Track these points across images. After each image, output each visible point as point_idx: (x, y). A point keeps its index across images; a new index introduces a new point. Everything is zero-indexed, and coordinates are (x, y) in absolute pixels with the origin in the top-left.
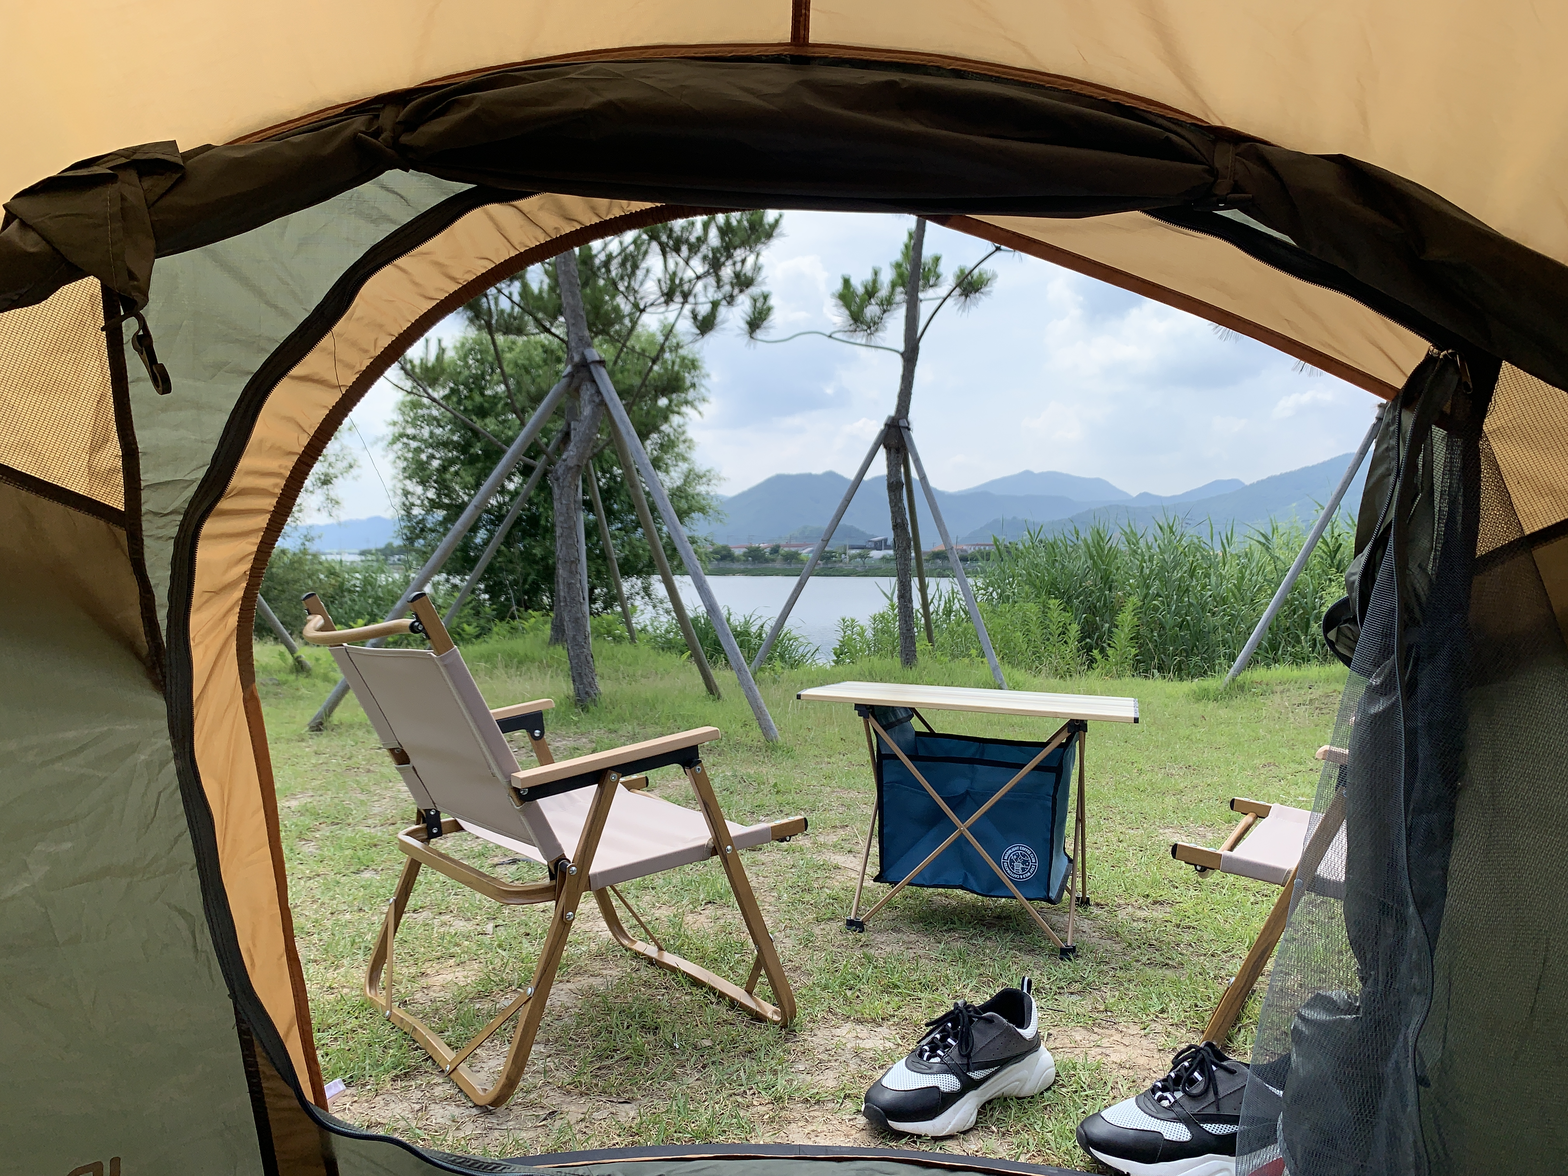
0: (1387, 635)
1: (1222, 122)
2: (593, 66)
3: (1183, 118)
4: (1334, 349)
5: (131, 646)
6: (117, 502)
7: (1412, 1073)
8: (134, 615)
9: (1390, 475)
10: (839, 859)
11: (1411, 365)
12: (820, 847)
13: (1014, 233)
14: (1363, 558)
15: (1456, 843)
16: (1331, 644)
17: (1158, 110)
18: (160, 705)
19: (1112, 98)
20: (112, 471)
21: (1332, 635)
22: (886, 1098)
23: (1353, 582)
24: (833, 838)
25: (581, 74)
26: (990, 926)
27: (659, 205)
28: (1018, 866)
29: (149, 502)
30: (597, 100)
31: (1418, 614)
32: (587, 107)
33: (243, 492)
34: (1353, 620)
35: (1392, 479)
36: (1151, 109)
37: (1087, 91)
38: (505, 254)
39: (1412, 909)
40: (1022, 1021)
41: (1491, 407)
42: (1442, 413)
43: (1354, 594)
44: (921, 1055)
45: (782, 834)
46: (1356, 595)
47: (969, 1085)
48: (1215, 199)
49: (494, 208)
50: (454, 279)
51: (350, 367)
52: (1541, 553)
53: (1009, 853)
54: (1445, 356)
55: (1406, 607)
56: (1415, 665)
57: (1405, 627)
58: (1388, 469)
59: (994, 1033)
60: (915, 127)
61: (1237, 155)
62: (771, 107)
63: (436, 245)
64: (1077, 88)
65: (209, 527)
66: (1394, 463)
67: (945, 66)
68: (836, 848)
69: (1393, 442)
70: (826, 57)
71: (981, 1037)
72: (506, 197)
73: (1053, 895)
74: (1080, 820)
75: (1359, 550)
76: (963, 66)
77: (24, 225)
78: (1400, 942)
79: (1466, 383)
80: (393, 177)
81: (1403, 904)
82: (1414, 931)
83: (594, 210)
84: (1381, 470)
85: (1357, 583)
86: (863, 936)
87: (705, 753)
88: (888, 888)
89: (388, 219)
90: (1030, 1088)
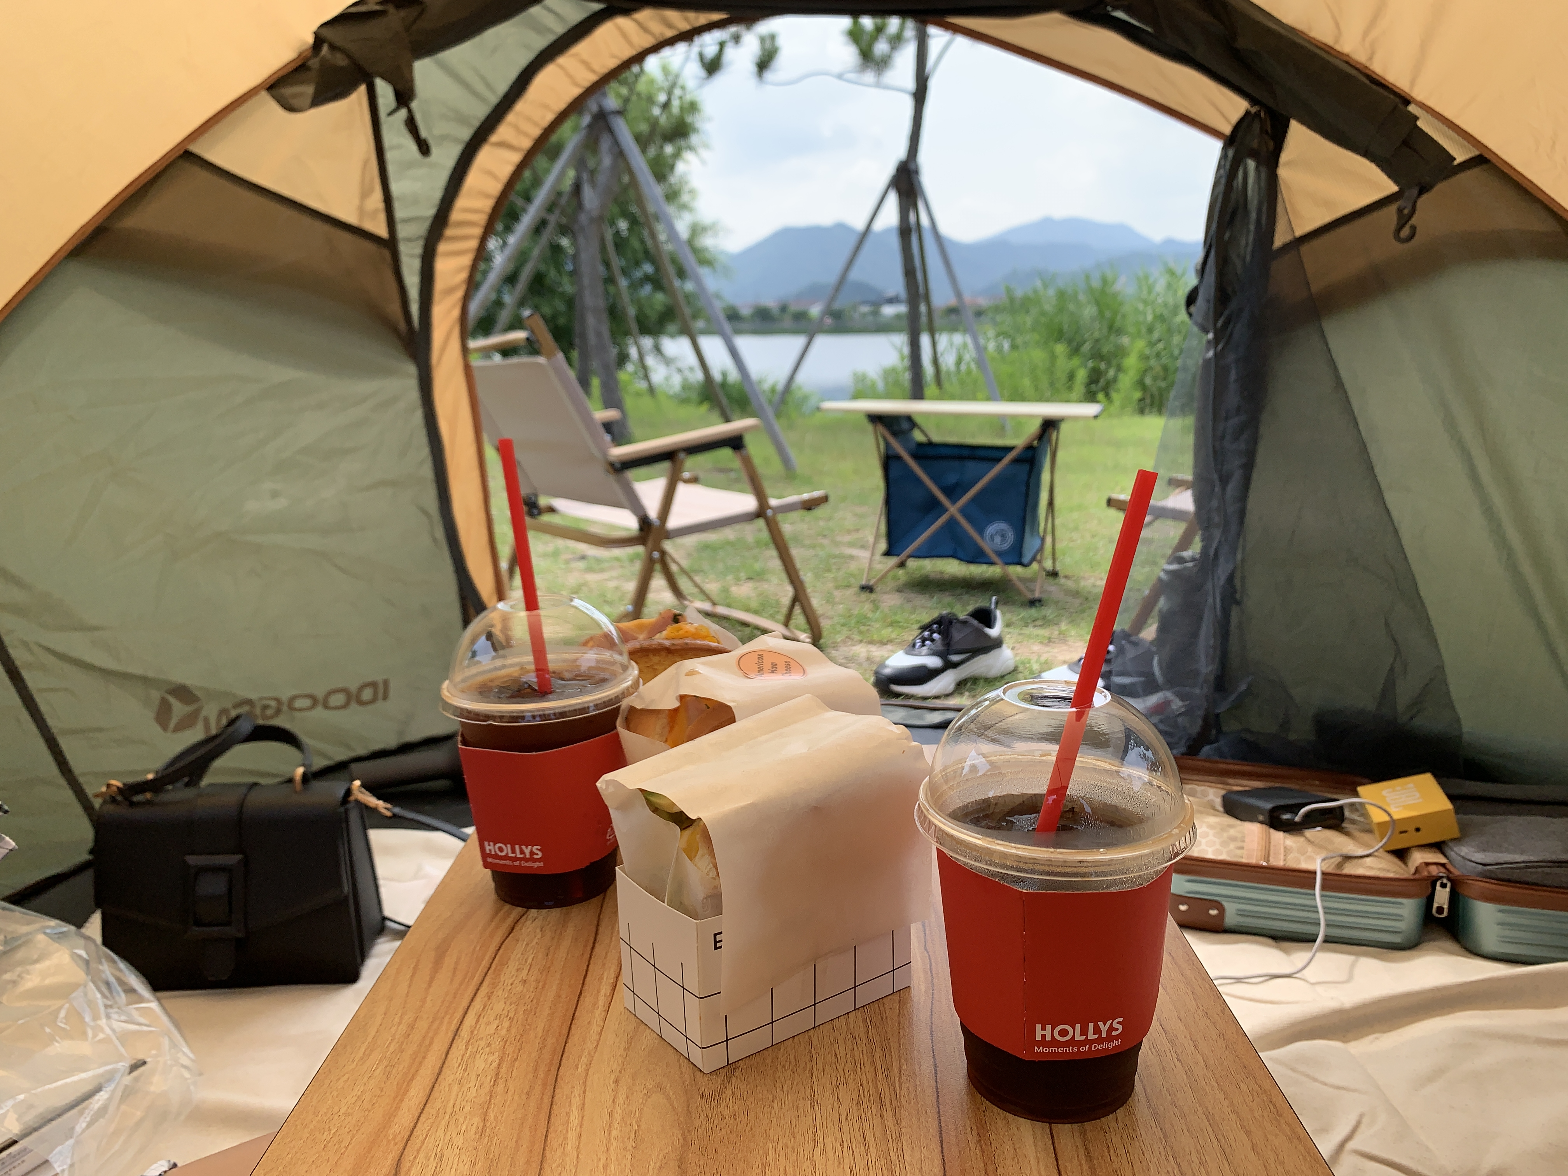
5: (395, 330)
6: (382, 231)
8: (394, 308)
11: (1235, 117)
18: (412, 369)
20: (376, 211)
22: (887, 671)
26: (974, 589)
28: (998, 539)
29: (402, 231)
33: (461, 224)
38: (628, 53)
40: (990, 625)
42: (1253, 149)
43: (1198, 280)
44: (914, 645)
45: (809, 506)
47: (949, 665)
49: (621, 21)
50: (593, 71)
51: (526, 135)
52: (1303, 249)
53: (991, 529)
54: (1256, 111)
59: (967, 630)
63: (582, 48)
65: (442, 247)
71: (957, 635)
72: (626, 12)
73: (1026, 560)
74: (1051, 503)
77: (333, 47)
79: (1267, 131)
85: (1199, 273)
86: (873, 596)
87: (748, 440)
88: (893, 561)
89: (550, 30)
90: (994, 672)
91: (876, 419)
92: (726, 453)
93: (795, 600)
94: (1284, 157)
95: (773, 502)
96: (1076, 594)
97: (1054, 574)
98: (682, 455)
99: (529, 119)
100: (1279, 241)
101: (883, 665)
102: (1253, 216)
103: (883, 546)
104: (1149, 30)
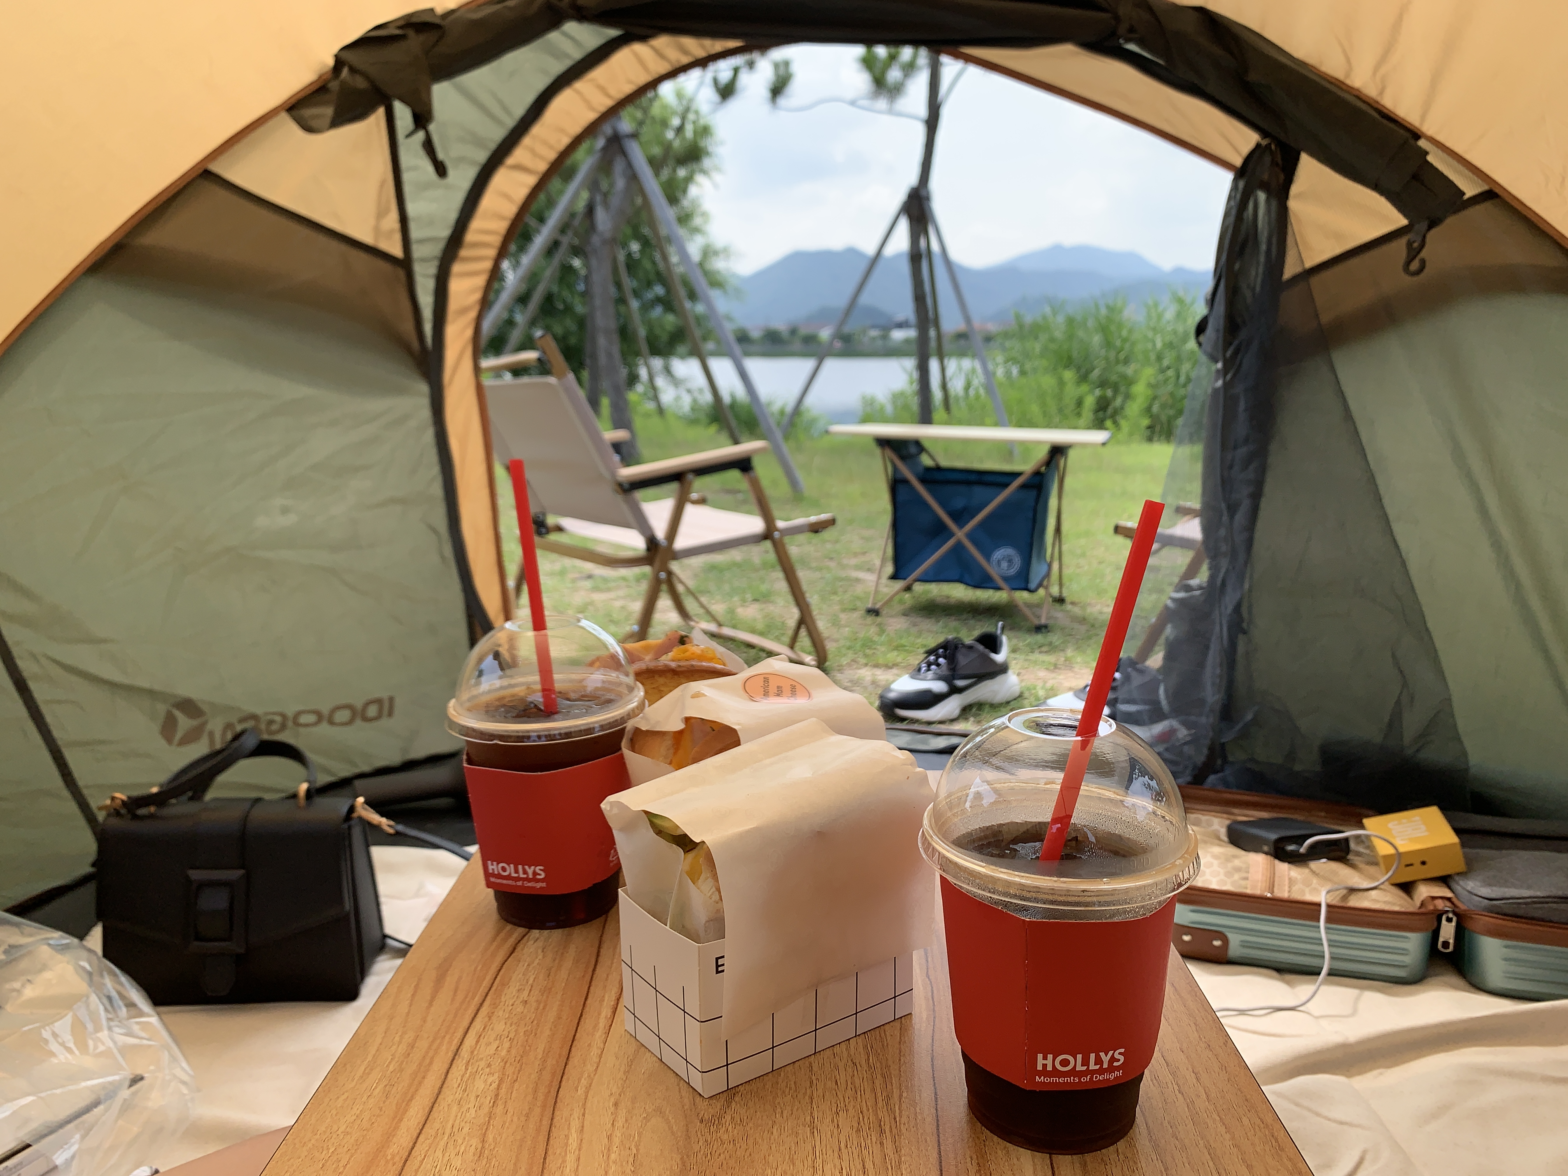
5: (406, 347)
6: (397, 251)
8: (408, 327)
10: (861, 575)
11: (1246, 149)
18: (424, 388)
20: (391, 232)
22: (892, 695)
28: (1004, 565)
29: (418, 252)
33: (476, 245)
38: (643, 79)
40: (996, 651)
42: (1263, 181)
43: (1207, 310)
44: (919, 670)
45: (816, 528)
46: (1209, 309)
47: (954, 690)
48: (1120, 35)
49: (638, 48)
51: (542, 158)
52: (1312, 280)
53: (998, 554)
54: (1266, 144)
59: (973, 655)
63: (599, 73)
65: (457, 268)
68: (858, 568)
71: (963, 660)
72: (643, 38)
73: (1032, 586)
74: (1058, 530)
77: (353, 70)
79: (1279, 163)
80: (571, 27)
83: (703, 47)
85: (1209, 302)
86: (879, 619)
87: (756, 462)
88: (899, 585)
89: (567, 56)
90: (999, 698)
91: (884, 443)
92: (734, 475)
93: (801, 622)
94: (1294, 189)
95: (781, 524)
96: (1083, 620)
97: (1060, 600)
98: (690, 476)
99: (545, 143)
100: (1289, 272)
101: (888, 689)
102: (1263, 247)
103: (889, 569)
104: (1161, 62)
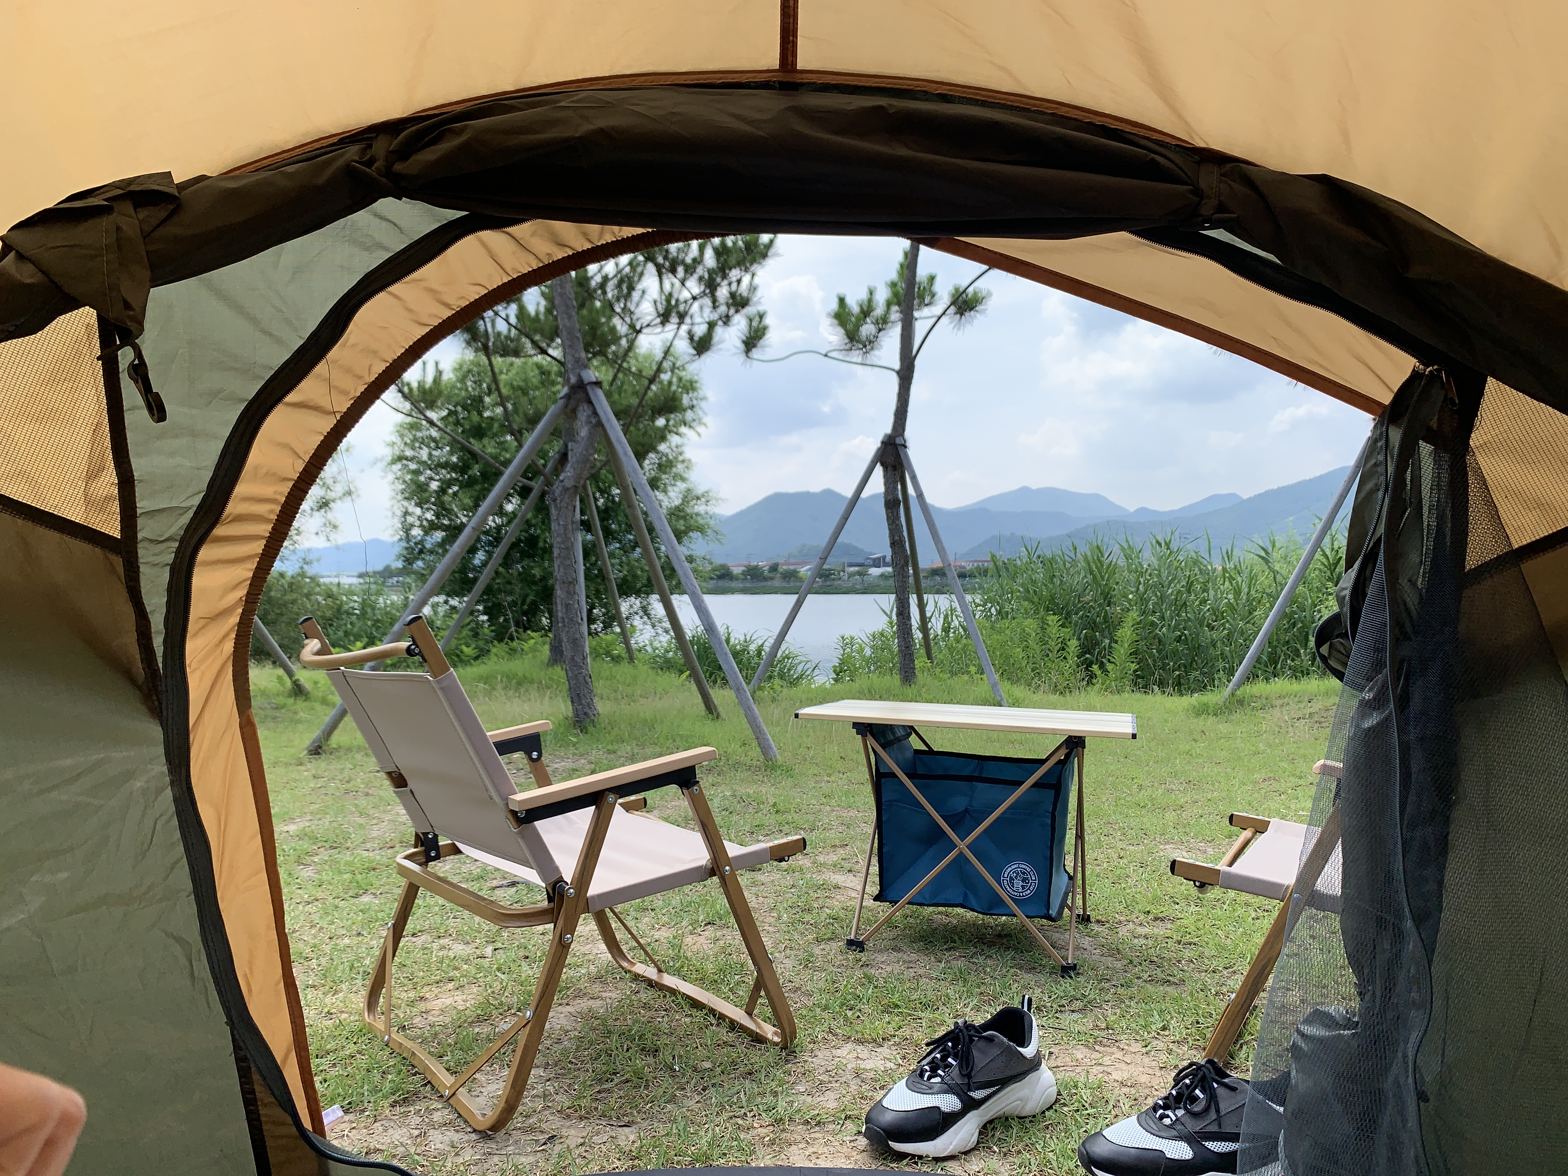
0: (1378, 650)
1: (1207, 144)
2: (583, 95)
3: (1168, 140)
4: (1322, 366)
6: (113, 529)
7: (1412, 1087)
8: (130, 641)
9: (1379, 490)
10: (839, 878)
11: (1397, 381)
12: (820, 867)
13: (1002, 255)
14: (1353, 573)
15: (1451, 856)
16: (1324, 659)
17: (1142, 132)
18: (156, 731)
19: (1098, 121)
20: (108, 499)
21: (1324, 650)
23: (1344, 597)
24: (833, 858)
25: (573, 102)
26: (991, 944)
27: (650, 230)
28: (1018, 884)
29: (145, 529)
30: (586, 128)
31: (1408, 628)
32: (577, 135)
33: (239, 518)
34: (1345, 636)
35: (1380, 494)
36: (1135, 130)
37: (1073, 114)
38: (498, 280)
39: (1409, 924)
40: (1023, 1041)
41: (1477, 422)
42: (1430, 429)
43: (1345, 609)
44: (921, 1075)
45: (780, 854)
46: (1347, 609)
47: (969, 1105)
48: (1200, 219)
49: (487, 235)
50: (447, 305)
52: (1528, 566)
53: (1010, 870)
54: (1430, 372)
55: (1397, 623)
56: (1407, 679)
57: (1397, 642)
58: (1376, 485)
59: (995, 1052)
60: (902, 151)
61: (1221, 175)
62: (762, 134)
63: (429, 271)
64: (1062, 111)
65: (205, 553)
66: (1382, 478)
67: (931, 90)
68: (836, 867)
69: (1381, 458)
70: (813, 83)
71: (981, 1057)
72: (498, 224)
73: (1053, 912)
75: (1349, 565)
76: (951, 90)
78: (1398, 955)
79: (1452, 400)
80: (386, 205)
81: (1400, 917)
82: (1412, 945)
83: (586, 236)
84: (1370, 485)
85: (1347, 598)
86: (864, 957)
87: (702, 773)
88: (888, 907)
89: (382, 247)
90: (1031, 1107)
91: (864, 728)
92: (673, 788)
93: (759, 985)
95: (733, 850)
96: (1115, 952)
97: (1085, 919)
98: (611, 798)
100: (1474, 559)
101: (878, 1107)
103: (875, 883)
